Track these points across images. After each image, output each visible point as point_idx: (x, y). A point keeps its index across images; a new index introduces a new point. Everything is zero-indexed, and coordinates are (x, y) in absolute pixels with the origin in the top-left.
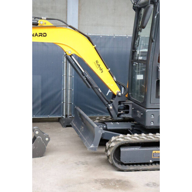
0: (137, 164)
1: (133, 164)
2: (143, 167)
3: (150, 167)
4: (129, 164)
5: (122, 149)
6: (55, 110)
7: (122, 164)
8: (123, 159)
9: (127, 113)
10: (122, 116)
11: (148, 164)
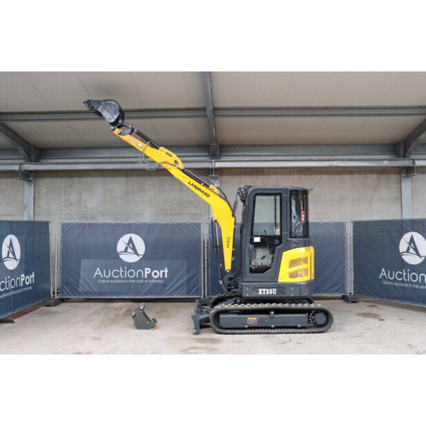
0: (235, 329)
1: (232, 329)
2: (240, 331)
3: (247, 331)
4: (228, 329)
5: (221, 316)
6: (194, 291)
7: (222, 328)
8: (222, 323)
9: (237, 288)
10: (233, 290)
11: (245, 329)
